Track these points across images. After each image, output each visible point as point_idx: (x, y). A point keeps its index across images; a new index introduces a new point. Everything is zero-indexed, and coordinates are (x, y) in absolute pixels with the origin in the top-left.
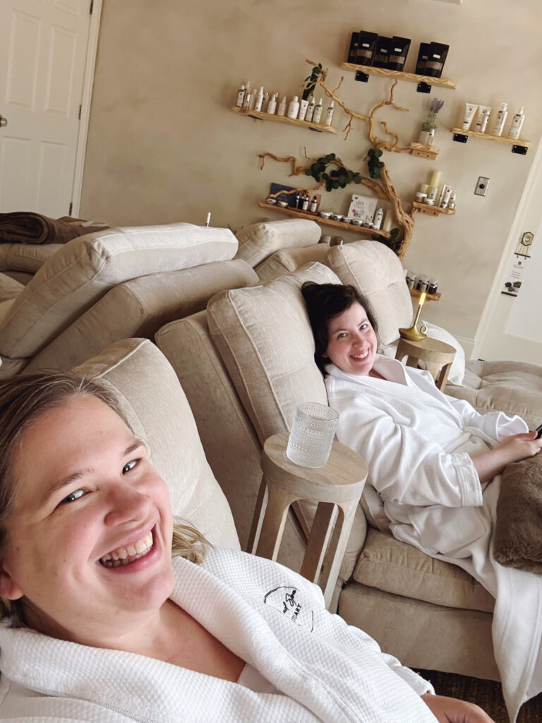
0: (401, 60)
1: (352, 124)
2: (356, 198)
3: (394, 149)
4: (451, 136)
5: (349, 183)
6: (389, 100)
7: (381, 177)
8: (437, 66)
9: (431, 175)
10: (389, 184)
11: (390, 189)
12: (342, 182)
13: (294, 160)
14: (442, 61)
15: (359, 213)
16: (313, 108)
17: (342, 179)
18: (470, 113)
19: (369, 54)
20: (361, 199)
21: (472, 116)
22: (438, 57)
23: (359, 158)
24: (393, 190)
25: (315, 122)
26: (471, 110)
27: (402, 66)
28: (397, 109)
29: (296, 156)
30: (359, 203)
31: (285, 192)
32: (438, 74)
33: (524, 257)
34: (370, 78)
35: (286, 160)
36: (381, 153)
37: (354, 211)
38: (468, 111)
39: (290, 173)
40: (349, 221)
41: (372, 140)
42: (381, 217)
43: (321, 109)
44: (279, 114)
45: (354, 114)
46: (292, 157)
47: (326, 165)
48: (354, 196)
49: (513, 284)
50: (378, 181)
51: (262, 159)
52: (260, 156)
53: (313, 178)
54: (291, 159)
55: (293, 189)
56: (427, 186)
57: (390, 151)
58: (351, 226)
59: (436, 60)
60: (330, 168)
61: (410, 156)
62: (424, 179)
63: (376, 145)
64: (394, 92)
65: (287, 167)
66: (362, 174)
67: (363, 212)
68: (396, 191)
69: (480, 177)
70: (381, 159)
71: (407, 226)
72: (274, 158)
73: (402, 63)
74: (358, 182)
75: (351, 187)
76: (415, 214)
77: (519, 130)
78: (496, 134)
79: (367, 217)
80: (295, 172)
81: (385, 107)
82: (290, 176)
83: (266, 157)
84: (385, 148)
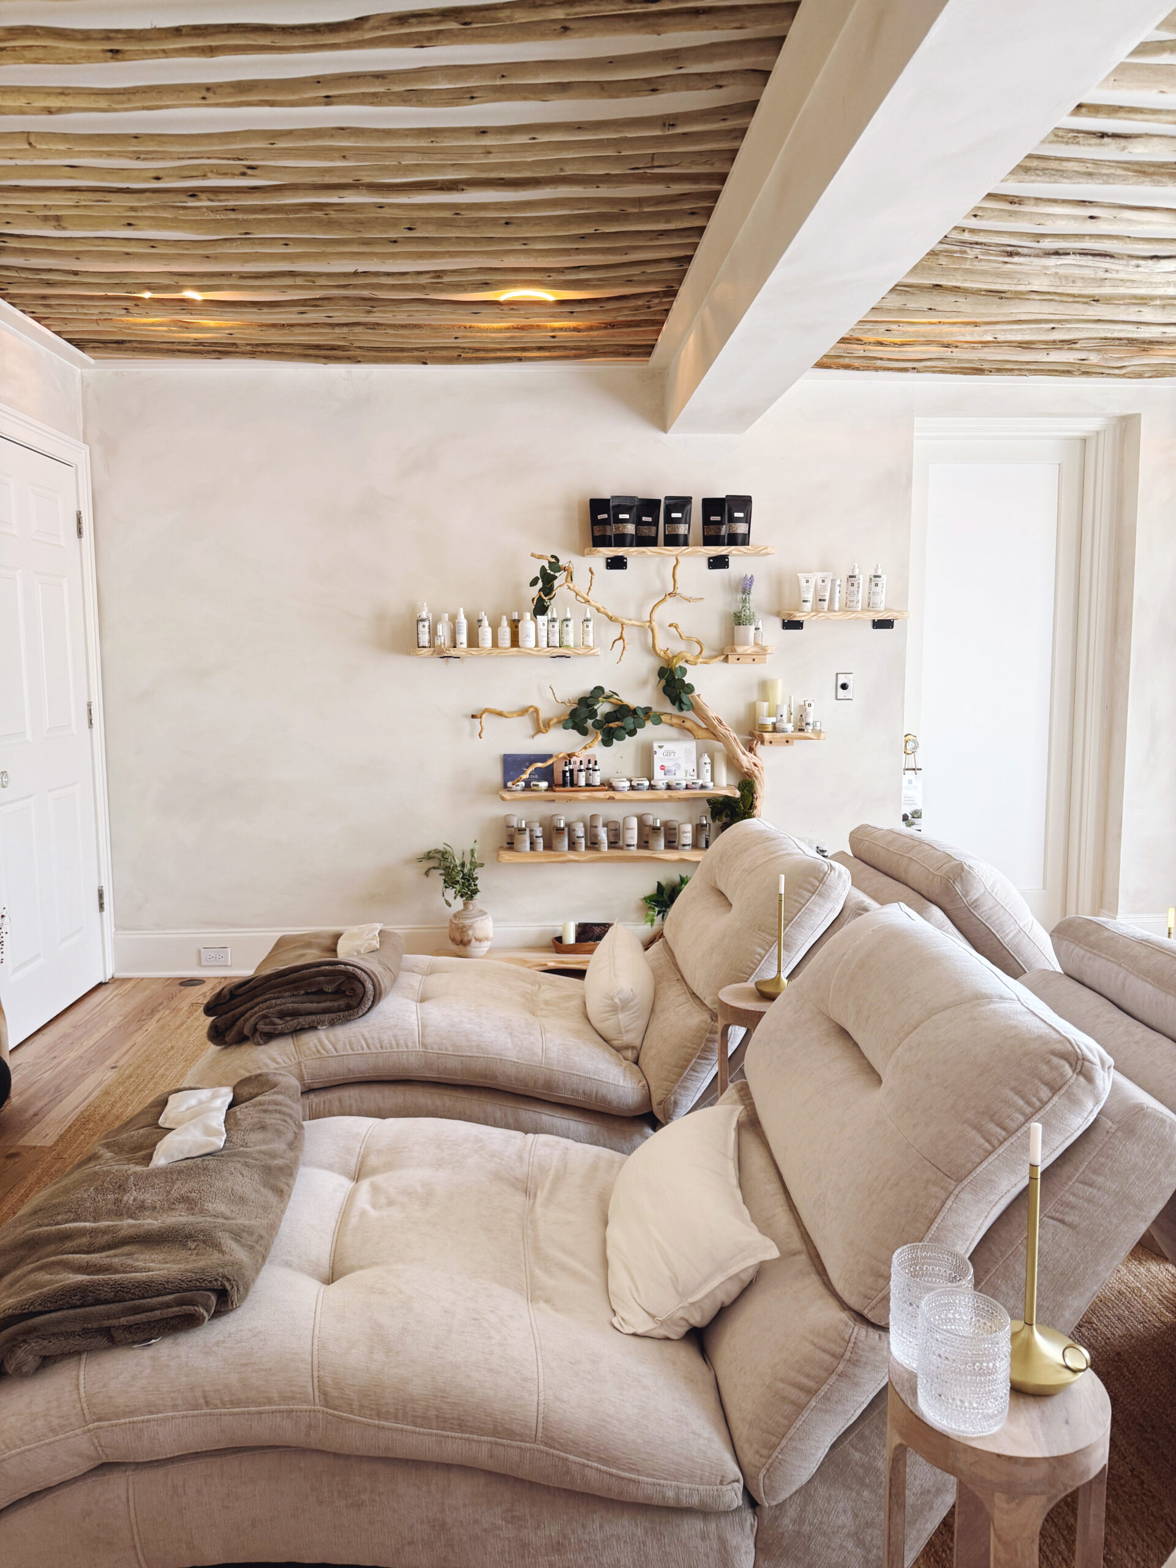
0: (682, 529)
1: (624, 635)
2: (661, 747)
3: (700, 660)
4: (778, 623)
5: (642, 726)
6: (671, 590)
7: (695, 708)
8: (741, 528)
9: (764, 687)
10: (712, 714)
11: (716, 723)
12: (632, 727)
13: (536, 711)
14: (747, 520)
15: (673, 768)
16: (557, 625)
17: (629, 722)
18: (809, 587)
19: (630, 529)
20: (668, 746)
21: (812, 590)
22: (741, 515)
23: (644, 683)
24: (720, 722)
25: (567, 647)
26: (807, 581)
27: (686, 536)
28: (688, 600)
29: (537, 703)
30: (668, 753)
31: (539, 765)
32: (745, 540)
33: (913, 772)
34: (630, 563)
35: (523, 712)
36: (684, 671)
37: (662, 767)
38: (803, 583)
39: (532, 732)
40: (664, 787)
41: (662, 653)
42: (708, 767)
43: (571, 624)
44: (500, 643)
45: (625, 621)
46: (531, 706)
47: (596, 707)
48: (655, 746)
49: (910, 816)
50: (689, 714)
51: (477, 721)
52: (473, 716)
53: (575, 731)
54: (531, 710)
55: (550, 756)
56: (766, 704)
57: (695, 664)
58: (670, 792)
59: (739, 520)
60: (603, 708)
61: (725, 665)
62: (754, 696)
63: (669, 661)
64: (677, 577)
65: (525, 724)
66: (656, 708)
67: (678, 766)
68: (724, 723)
69: (837, 674)
70: (687, 679)
71: (756, 772)
72: (500, 714)
73: (686, 533)
74: (658, 721)
75: (647, 732)
76: (759, 749)
77: (883, 597)
78: (856, 609)
79: (686, 771)
80: (541, 727)
81: (669, 599)
82: (533, 737)
83: (484, 716)
84: (687, 661)
